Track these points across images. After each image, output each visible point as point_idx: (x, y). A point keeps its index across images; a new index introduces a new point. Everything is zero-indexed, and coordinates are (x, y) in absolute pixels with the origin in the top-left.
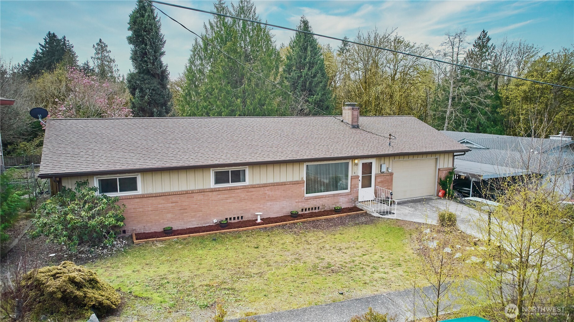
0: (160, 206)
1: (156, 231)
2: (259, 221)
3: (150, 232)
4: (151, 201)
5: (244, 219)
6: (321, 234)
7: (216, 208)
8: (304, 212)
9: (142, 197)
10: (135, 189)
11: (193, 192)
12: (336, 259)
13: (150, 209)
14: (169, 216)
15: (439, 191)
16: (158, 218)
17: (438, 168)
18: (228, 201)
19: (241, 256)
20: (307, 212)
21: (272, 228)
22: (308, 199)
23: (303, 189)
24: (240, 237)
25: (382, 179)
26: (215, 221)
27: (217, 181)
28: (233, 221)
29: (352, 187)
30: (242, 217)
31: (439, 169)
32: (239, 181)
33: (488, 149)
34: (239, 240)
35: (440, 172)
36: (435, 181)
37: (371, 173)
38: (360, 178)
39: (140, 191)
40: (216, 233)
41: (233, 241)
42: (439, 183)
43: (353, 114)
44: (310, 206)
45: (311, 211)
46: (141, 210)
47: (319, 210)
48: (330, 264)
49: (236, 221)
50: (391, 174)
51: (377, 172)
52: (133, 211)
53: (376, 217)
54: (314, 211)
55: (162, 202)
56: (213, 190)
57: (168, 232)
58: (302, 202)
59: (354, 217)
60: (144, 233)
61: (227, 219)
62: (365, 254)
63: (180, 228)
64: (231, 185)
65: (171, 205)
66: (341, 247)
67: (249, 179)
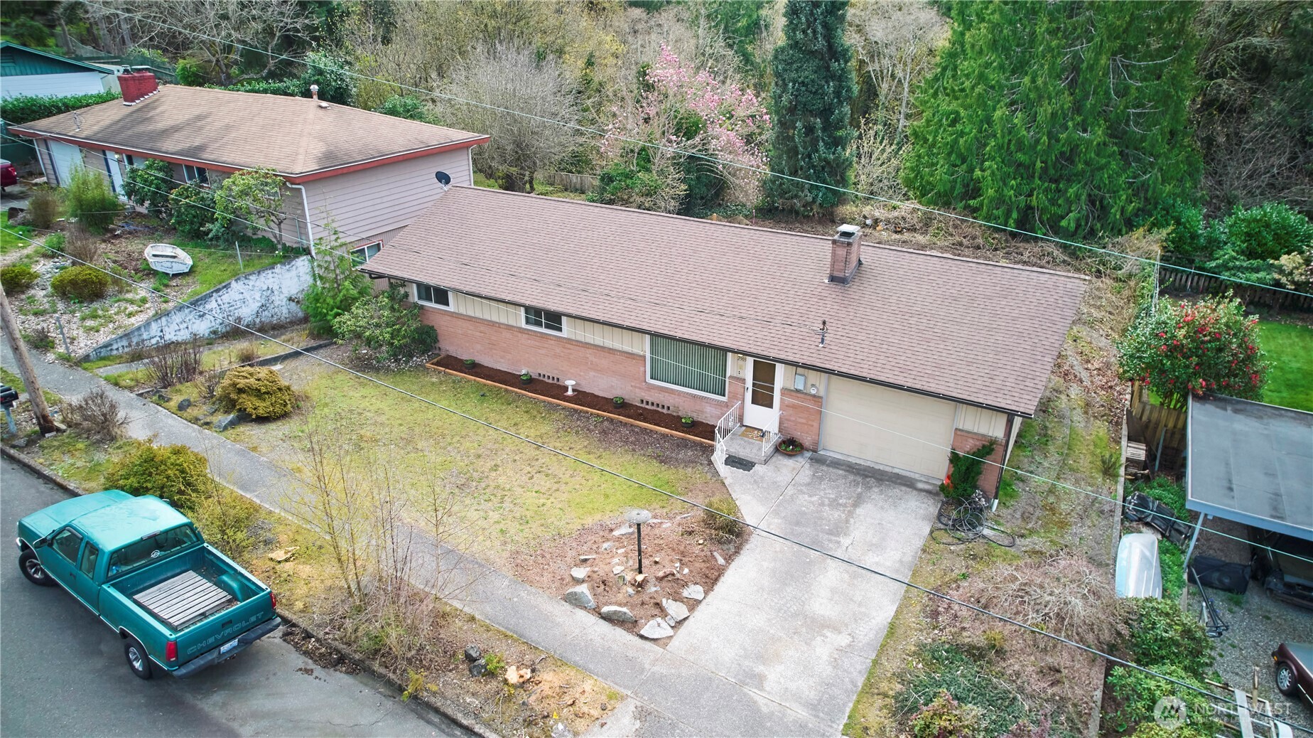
0: (469, 332)
2: (568, 393)
3: (461, 358)
4: (460, 323)
5: (560, 383)
7: (527, 355)
8: (645, 405)
9: (452, 314)
10: (447, 304)
13: (461, 332)
14: (478, 347)
16: (468, 345)
17: (955, 425)
18: (540, 351)
20: (648, 406)
22: (650, 387)
23: (641, 369)
25: (796, 403)
26: (524, 372)
27: (528, 322)
28: (546, 380)
29: (733, 394)
30: (557, 379)
31: (955, 431)
32: (554, 328)
35: (958, 437)
36: (947, 451)
37: (773, 383)
38: (750, 385)
39: (452, 307)
40: (502, 388)
43: (834, 254)
44: (651, 400)
45: (655, 408)
46: (452, 330)
49: (550, 381)
50: (817, 400)
51: (787, 386)
52: (445, 330)
54: (659, 409)
55: (471, 327)
56: (521, 330)
57: (474, 368)
58: (641, 388)
61: (539, 374)
63: (489, 366)
64: (544, 330)
65: (478, 334)
67: (568, 329)
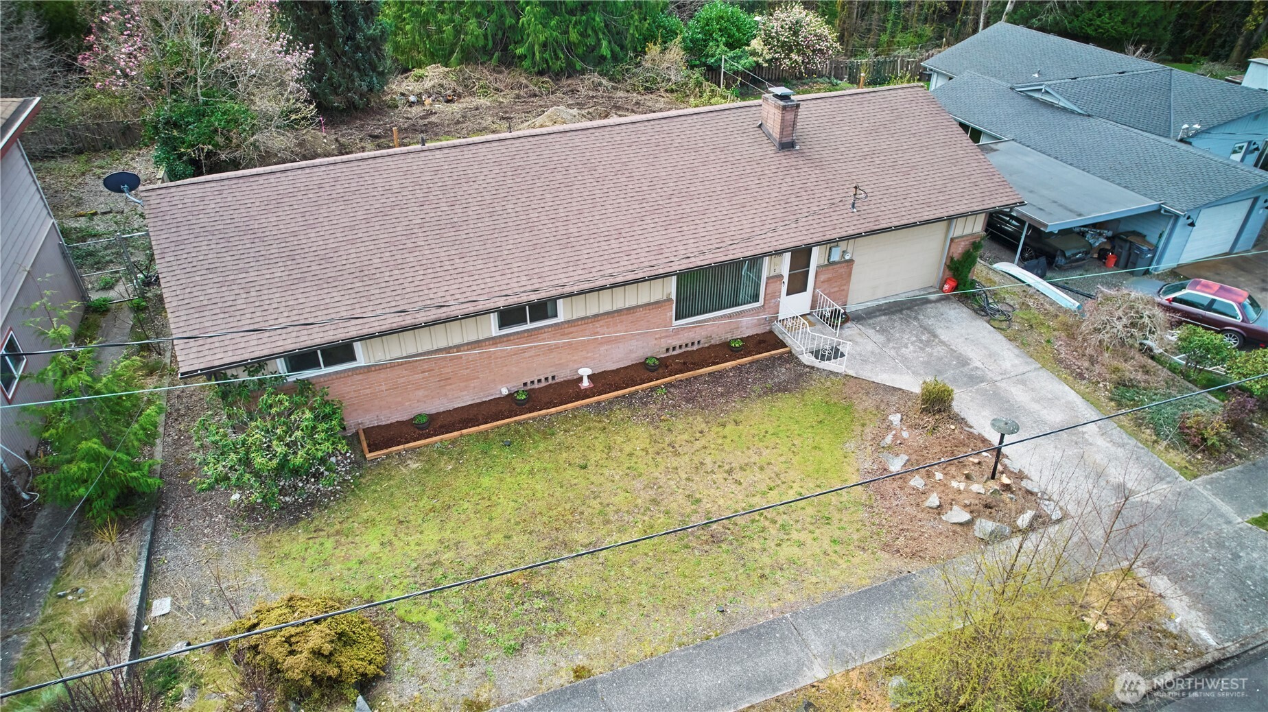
0: (402, 380)
1: (400, 419)
2: (586, 383)
3: (389, 422)
4: (383, 374)
5: (557, 380)
6: (699, 423)
7: (505, 369)
8: (671, 353)
9: (368, 369)
10: (353, 358)
11: (458, 348)
12: (721, 502)
13: (384, 388)
14: (420, 393)
15: (945, 282)
16: (400, 399)
17: (951, 236)
18: (527, 355)
19: (559, 492)
20: (678, 352)
21: (611, 402)
22: (677, 331)
23: (669, 314)
24: (553, 434)
25: (830, 276)
26: (505, 392)
27: (503, 324)
28: (536, 386)
29: (768, 297)
30: (553, 378)
31: (952, 240)
32: (546, 317)
33: (1089, 116)
34: (551, 444)
35: (953, 245)
36: (941, 260)
37: (808, 265)
38: (786, 280)
39: (361, 361)
40: (508, 424)
41: (542, 446)
42: (948, 266)
43: (783, 120)
44: (683, 342)
45: (684, 350)
46: (368, 391)
47: (701, 346)
48: (710, 515)
49: (543, 384)
50: (851, 261)
51: (822, 262)
52: (353, 395)
53: (808, 366)
54: (689, 349)
56: (494, 341)
58: (666, 337)
59: (765, 368)
60: (378, 426)
61: (525, 384)
62: (772, 484)
63: (441, 410)
64: (530, 326)
65: (421, 375)
66: (733, 465)
67: (564, 312)
